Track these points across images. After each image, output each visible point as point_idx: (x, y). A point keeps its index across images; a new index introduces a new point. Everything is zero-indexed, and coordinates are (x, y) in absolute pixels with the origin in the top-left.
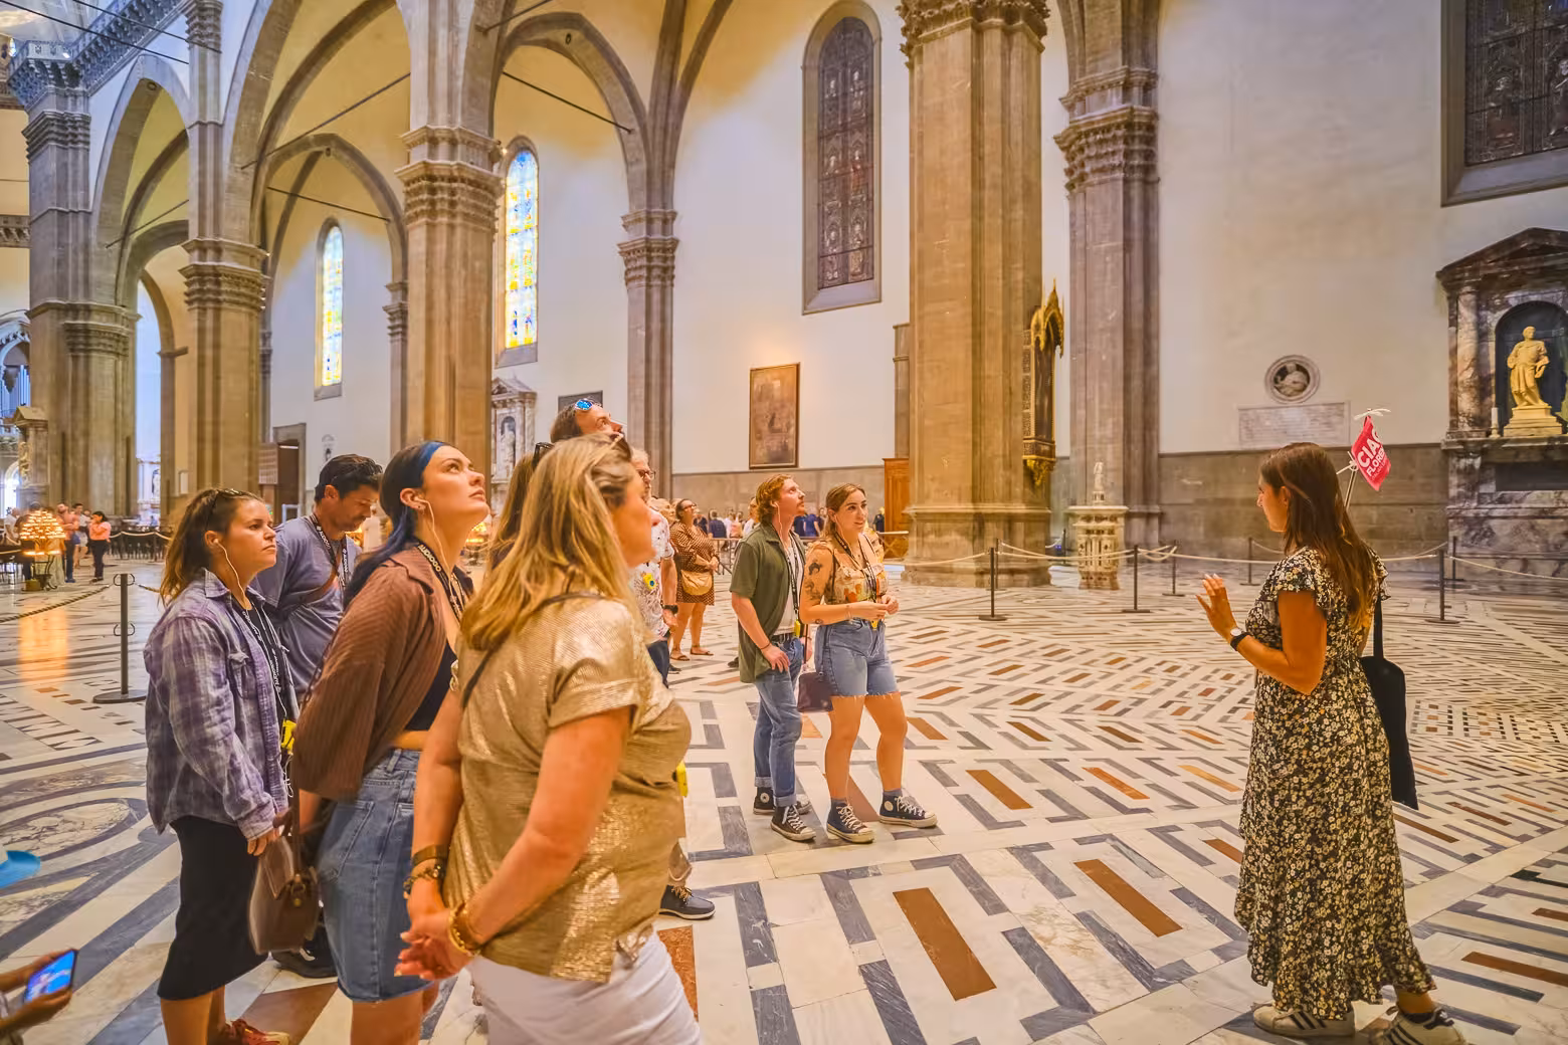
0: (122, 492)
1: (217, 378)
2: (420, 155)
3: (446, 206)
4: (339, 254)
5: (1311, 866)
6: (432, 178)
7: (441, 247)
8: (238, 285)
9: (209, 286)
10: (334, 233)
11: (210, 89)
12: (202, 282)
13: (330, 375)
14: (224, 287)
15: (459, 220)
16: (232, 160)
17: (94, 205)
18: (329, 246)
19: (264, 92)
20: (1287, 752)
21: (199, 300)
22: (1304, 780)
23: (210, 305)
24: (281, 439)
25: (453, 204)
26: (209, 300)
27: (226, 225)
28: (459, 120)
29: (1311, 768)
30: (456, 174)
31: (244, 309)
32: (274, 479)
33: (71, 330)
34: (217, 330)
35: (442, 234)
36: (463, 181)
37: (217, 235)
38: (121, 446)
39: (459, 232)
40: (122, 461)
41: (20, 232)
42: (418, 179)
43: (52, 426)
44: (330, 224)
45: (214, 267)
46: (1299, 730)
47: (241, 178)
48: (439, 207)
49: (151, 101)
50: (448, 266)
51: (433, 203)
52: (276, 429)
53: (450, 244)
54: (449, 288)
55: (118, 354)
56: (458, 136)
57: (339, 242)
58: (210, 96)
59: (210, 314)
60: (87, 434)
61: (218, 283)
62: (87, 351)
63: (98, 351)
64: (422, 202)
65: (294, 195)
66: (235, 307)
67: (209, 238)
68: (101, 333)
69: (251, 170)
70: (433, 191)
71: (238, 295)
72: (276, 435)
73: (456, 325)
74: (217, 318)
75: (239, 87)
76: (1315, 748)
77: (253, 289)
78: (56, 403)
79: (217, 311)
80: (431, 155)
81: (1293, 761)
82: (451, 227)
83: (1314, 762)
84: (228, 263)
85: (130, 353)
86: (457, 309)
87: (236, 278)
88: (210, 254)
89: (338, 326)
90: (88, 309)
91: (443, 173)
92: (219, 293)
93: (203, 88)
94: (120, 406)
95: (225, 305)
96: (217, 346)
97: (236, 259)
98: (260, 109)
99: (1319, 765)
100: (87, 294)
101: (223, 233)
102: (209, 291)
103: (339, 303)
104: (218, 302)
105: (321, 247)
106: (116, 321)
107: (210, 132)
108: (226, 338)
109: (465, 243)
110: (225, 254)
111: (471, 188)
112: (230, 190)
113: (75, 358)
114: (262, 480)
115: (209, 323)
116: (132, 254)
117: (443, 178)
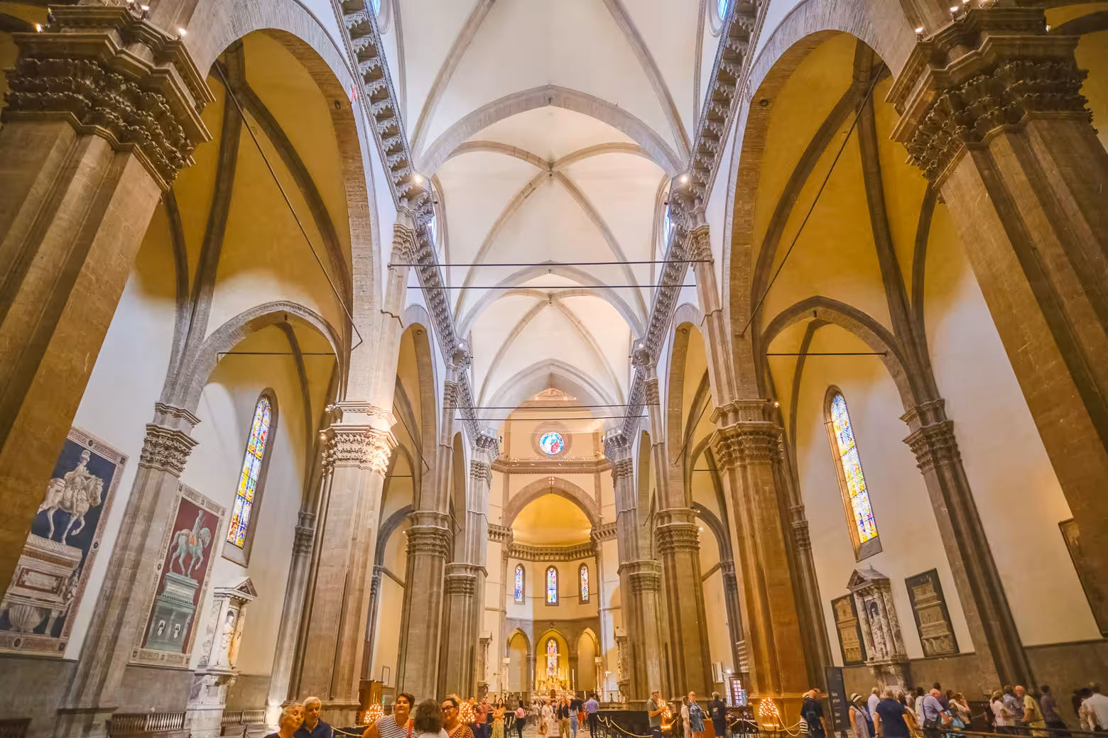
1: (677, 598)
2: (718, 427)
3: (738, 455)
6: (726, 439)
7: (740, 483)
8: (682, 535)
9: (667, 539)
11: (657, 425)
12: (663, 538)
14: (675, 538)
15: (748, 461)
16: (670, 461)
17: (637, 506)
19: (680, 417)
21: (664, 549)
23: (669, 551)
25: (742, 451)
26: (668, 548)
27: (671, 500)
28: (737, 397)
30: (740, 431)
31: (687, 550)
33: (632, 578)
34: (674, 567)
35: (739, 474)
36: (745, 434)
37: (668, 506)
39: (749, 469)
41: (613, 531)
42: (719, 443)
43: (628, 639)
45: (669, 528)
47: (676, 469)
48: (734, 456)
50: (746, 495)
51: (730, 455)
53: (745, 478)
55: (654, 590)
56: (738, 406)
59: (669, 556)
60: (644, 644)
61: (671, 536)
62: (640, 590)
64: (725, 455)
66: (682, 550)
67: (665, 510)
68: (645, 577)
69: (680, 463)
70: (728, 447)
71: (683, 541)
74: (673, 560)
77: (691, 536)
78: (629, 624)
79: (673, 554)
80: (725, 423)
82: (744, 467)
84: (675, 523)
87: (680, 531)
88: (666, 519)
90: (639, 565)
91: (731, 433)
92: (672, 542)
93: (654, 426)
95: (676, 550)
96: (675, 577)
97: (677, 520)
98: (680, 427)
100: (638, 557)
101: (671, 505)
102: (667, 542)
104: (673, 548)
106: (652, 569)
107: (659, 448)
108: (678, 570)
110: (673, 517)
111: (751, 437)
112: (672, 478)
113: (635, 595)
115: (670, 563)
117: (733, 437)
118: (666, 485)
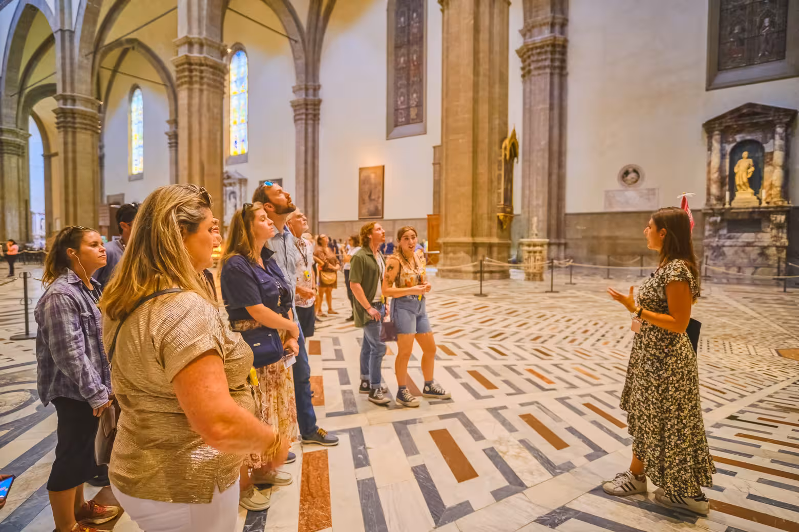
0: (24, 229)
1: (75, 168)
2: (183, 51)
3: (198, 79)
4: (141, 102)
5: (678, 422)
6: (190, 64)
7: (196, 101)
8: (85, 119)
9: (69, 119)
10: (138, 92)
11: (66, 11)
12: (65, 117)
13: (137, 167)
14: (78, 120)
15: (205, 87)
16: (80, 51)
17: (2, 73)
18: (135, 99)
19: (97, 14)
20: (666, 365)
21: (64, 127)
22: (675, 379)
23: (70, 129)
24: (111, 202)
25: (202, 78)
26: (70, 127)
27: (77, 85)
28: (205, 33)
29: (677, 372)
30: (203, 62)
31: (89, 132)
32: (108, 223)
34: (74, 143)
35: (196, 94)
36: (207, 65)
37: (73, 90)
38: (23, 205)
39: (205, 93)
40: (23, 213)
42: (183, 64)
44: (135, 87)
45: (72, 110)
46: (671, 353)
47: (85, 61)
48: (194, 79)
49: (33, 17)
50: (200, 111)
51: (191, 77)
52: (108, 197)
53: (201, 99)
54: (200, 124)
55: (19, 155)
56: (204, 41)
57: (140, 97)
58: (67, 16)
59: (70, 134)
60: (3, 198)
61: (74, 118)
62: (2, 153)
63: (8, 153)
64: (185, 77)
65: (115, 71)
66: (83, 131)
67: (68, 93)
68: (9, 143)
69: (91, 57)
70: (191, 71)
71: (86, 124)
72: (108, 201)
73: (204, 142)
74: (74, 137)
75: (82, 12)
76: (679, 362)
77: (94, 122)
79: (74, 133)
80: (190, 51)
81: (670, 369)
82: (201, 91)
83: (679, 369)
84: (79, 107)
85: (25, 154)
86: (205, 134)
87: (84, 115)
88: (69, 102)
89: (141, 142)
91: (196, 61)
92: (74, 123)
93: (62, 10)
94: (21, 183)
95: (78, 130)
96: (74, 152)
97: (82, 105)
98: (95, 22)
99: (681, 370)
101: (76, 91)
102: (69, 122)
103: (141, 129)
104: (75, 128)
105: (130, 100)
106: (17, 137)
107: (67, 34)
108: (79, 147)
109: (208, 99)
110: (78, 102)
111: (211, 70)
112: (80, 67)
114: (101, 223)
115: (70, 139)
116: (25, 102)
117: (196, 64)
118: (72, 71)
